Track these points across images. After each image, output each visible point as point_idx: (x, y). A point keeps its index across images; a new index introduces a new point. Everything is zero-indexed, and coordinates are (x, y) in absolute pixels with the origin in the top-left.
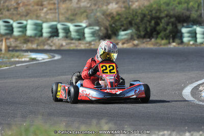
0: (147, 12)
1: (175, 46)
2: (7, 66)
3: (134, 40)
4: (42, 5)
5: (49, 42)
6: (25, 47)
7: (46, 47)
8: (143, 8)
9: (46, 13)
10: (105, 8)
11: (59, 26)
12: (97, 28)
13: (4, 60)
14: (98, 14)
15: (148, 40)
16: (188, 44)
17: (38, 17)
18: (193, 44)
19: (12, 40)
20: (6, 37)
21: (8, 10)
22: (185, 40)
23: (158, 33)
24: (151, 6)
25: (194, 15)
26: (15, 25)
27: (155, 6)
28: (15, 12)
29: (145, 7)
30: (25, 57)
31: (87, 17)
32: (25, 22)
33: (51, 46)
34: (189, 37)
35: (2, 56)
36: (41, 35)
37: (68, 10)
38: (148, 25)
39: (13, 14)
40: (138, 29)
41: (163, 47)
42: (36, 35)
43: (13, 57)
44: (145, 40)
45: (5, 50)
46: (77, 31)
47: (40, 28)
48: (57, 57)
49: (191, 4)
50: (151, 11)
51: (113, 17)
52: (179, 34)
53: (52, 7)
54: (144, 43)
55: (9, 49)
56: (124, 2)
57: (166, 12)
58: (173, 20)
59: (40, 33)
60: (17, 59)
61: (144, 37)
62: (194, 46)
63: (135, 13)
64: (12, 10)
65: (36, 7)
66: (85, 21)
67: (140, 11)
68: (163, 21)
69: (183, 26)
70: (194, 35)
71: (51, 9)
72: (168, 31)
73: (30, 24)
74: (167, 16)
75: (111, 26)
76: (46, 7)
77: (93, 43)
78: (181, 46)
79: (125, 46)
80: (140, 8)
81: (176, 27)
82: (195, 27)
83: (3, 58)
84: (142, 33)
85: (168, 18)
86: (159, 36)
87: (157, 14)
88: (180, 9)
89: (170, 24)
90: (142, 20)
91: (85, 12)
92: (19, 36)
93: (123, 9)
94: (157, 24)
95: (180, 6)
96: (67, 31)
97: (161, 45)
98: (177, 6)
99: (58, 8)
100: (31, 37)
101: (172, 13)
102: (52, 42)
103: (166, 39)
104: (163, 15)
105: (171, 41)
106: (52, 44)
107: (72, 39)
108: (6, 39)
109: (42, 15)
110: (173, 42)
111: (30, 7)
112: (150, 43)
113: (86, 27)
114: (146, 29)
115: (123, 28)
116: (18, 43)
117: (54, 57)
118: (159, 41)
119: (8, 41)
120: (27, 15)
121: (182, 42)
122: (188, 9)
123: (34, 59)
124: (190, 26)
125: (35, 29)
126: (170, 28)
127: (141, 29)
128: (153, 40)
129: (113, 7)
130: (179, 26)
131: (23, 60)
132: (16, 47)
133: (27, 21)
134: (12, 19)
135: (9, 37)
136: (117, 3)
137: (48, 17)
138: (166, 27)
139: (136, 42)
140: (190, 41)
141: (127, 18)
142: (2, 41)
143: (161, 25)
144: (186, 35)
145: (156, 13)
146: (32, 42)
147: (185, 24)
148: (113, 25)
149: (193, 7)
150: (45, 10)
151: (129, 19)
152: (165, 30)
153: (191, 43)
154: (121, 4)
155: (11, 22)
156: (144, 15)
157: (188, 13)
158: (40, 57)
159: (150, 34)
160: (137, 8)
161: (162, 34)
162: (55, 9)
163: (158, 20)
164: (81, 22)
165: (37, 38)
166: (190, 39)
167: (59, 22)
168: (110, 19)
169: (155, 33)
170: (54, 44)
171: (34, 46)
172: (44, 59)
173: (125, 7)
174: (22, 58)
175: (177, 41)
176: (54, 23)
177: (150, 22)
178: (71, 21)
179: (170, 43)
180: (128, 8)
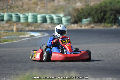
0: (99, 8)
1: (115, 28)
2: (17, 40)
4: (37, 4)
5: (41, 26)
6: (27, 29)
7: (40, 29)
8: (96, 5)
9: (40, 9)
10: (74, 5)
11: (47, 16)
12: (69, 17)
13: (15, 37)
14: (70, 9)
15: (100, 24)
17: (35, 11)
19: (20, 25)
20: (16, 23)
21: (18, 7)
23: (106, 20)
24: (101, 4)
26: (21, 16)
27: (103, 4)
28: (21, 9)
29: (98, 5)
30: (27, 34)
31: (64, 11)
32: (27, 14)
33: (43, 28)
35: (14, 34)
36: (37, 22)
37: (52, 7)
38: (99, 15)
39: (20, 10)
40: (94, 18)
42: (33, 22)
43: (20, 35)
44: (98, 24)
45: (16, 31)
46: (58, 19)
47: (36, 18)
48: (46, 35)
50: (101, 7)
51: (79, 11)
52: (118, 21)
53: (43, 5)
54: (97, 26)
55: (18, 30)
56: (85, 2)
57: (110, 8)
58: (114, 12)
59: (36, 21)
60: (23, 36)
61: (97, 22)
63: (92, 8)
64: (20, 7)
65: (34, 6)
66: (62, 13)
67: (95, 7)
68: (108, 13)
71: (42, 7)
72: (111, 19)
73: (30, 15)
74: (110, 10)
75: (78, 16)
76: (39, 5)
77: (67, 26)
78: (119, 28)
79: (86, 28)
81: (116, 16)
83: (15, 35)
84: (96, 20)
85: (111, 11)
86: (106, 22)
88: (118, 6)
89: (113, 15)
90: (96, 12)
91: (62, 8)
92: (24, 23)
93: (85, 6)
94: (105, 15)
95: (118, 4)
96: (52, 19)
97: (107, 27)
98: (116, 4)
99: (47, 6)
100: (31, 23)
101: (113, 8)
102: (43, 26)
103: (110, 23)
104: (108, 9)
105: (113, 24)
106: (43, 27)
107: (55, 24)
108: (16, 24)
109: (37, 10)
110: (115, 25)
111: (30, 6)
112: (101, 26)
113: (63, 17)
114: (98, 17)
115: (85, 17)
116: (23, 27)
117: (44, 34)
118: (106, 24)
119: (17, 25)
120: (28, 10)
121: (119, 25)
123: (33, 36)
125: (33, 18)
126: (112, 17)
127: (96, 17)
128: (103, 24)
129: (79, 5)
130: (118, 16)
131: (26, 36)
132: (22, 29)
133: (28, 13)
134: (20, 12)
135: (18, 23)
136: (81, 3)
137: (41, 11)
138: (110, 16)
139: (92, 25)
141: (87, 11)
142: (14, 25)
143: (107, 15)
145: (104, 8)
146: (32, 26)
148: (79, 16)
150: (39, 7)
151: (89, 12)
152: (110, 18)
154: (83, 3)
155: (19, 14)
156: (97, 10)
158: (36, 35)
159: (101, 21)
160: (93, 5)
161: (108, 20)
162: (45, 6)
163: (105, 12)
164: (60, 14)
165: (34, 23)
167: (47, 14)
168: (77, 12)
169: (103, 20)
170: (45, 27)
171: (33, 28)
172: (38, 36)
173: (86, 5)
174: (25, 35)
175: (117, 24)
176: (44, 15)
177: (101, 13)
178: (54, 13)
179: (112, 26)
180: (88, 5)
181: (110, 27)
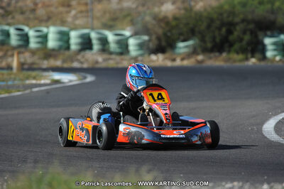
0: (215, 16)
1: (254, 63)
2: (19, 91)
3: (198, 54)
4: (69, 6)
5: (79, 57)
6: (45, 64)
7: (75, 65)
9: (75, 17)
10: (156, 9)
11: (93, 35)
12: (146, 38)
13: (16, 82)
14: (148, 18)
15: (217, 54)
16: (273, 60)
17: (63, 23)
18: (280, 60)
19: (27, 54)
20: (19, 50)
21: (22, 13)
22: (269, 54)
23: (231, 45)
24: (221, 7)
25: (282, 20)
26: (31, 33)
27: (226, 7)
28: (31, 16)
29: (212, 9)
30: (45, 78)
31: (132, 23)
32: (45, 30)
33: (82, 63)
34: (275, 50)
35: (13, 76)
36: (68, 48)
37: (105, 12)
38: (217, 34)
39: (28, 19)
40: (203, 40)
41: (238, 64)
42: (60, 48)
43: (28, 78)
44: (212, 55)
45: (18, 69)
46: (118, 42)
47: (65, 38)
48: (90, 78)
49: (277, 4)
50: (221, 14)
51: (167, 23)
52: (260, 47)
53: (83, 8)
54: (210, 58)
55: (22, 66)
56: (183, 2)
57: (241, 16)
58: (251, 26)
59: (65, 45)
60: (34, 82)
61: (212, 50)
62: (281, 64)
63: (199, 17)
64: (28, 13)
65: (61, 9)
66: (129, 28)
67: (205, 14)
68: (238, 28)
69: (266, 35)
70: (280, 48)
71: (81, 12)
72: (244, 43)
73: (52, 32)
74: (243, 21)
75: (165, 35)
76: (74, 9)
77: (140, 58)
78: (263, 64)
79: (186, 63)
80: (205, 10)
81: (256, 36)
82: (282, 36)
83: (14, 79)
84: (209, 45)
85: (245, 23)
86: (233, 49)
87: (230, 19)
88: (261, 11)
89: (248, 33)
90: (209, 27)
91: (129, 15)
92: (37, 50)
93: (183, 12)
94: (230, 32)
95: (262, 7)
97: (235, 61)
98: (257, 7)
99: (92, 10)
100: (53, 50)
101: (250, 17)
102: (83, 57)
103: (243, 53)
104: (237, 20)
105: (249, 55)
106: (83, 60)
107: (111, 53)
108: (19, 53)
109: (70, 20)
110: (253, 57)
111: (53, 9)
112: (220, 58)
113: (131, 36)
114: (214, 38)
115: (182, 38)
116: (35, 59)
117: (85, 78)
119: (21, 56)
120: (48, 20)
121: (264, 58)
122: (273, 12)
123: (57, 82)
124: (276, 34)
125: (60, 40)
126: (247, 37)
127: (208, 39)
128: (224, 55)
129: (168, 9)
130: (260, 34)
131: (42, 82)
132: (33, 64)
133: (48, 27)
134: (27, 25)
135: (23, 50)
136: (174, 3)
137: (77, 22)
138: (241, 36)
139: (200, 57)
140: (275, 56)
141: (188, 24)
142: (13, 55)
143: (236, 34)
144: (270, 47)
145: (229, 16)
146: (55, 57)
147: (269, 33)
148: (169, 34)
149: (279, 8)
150: (73, 12)
151: (191, 26)
152: (241, 40)
153: (278, 58)
154: (179, 4)
155: (26, 29)
156: (212, 20)
157: (272, 17)
158: (67, 78)
159: (220, 46)
160: (202, 10)
161: (237, 46)
162: (87, 11)
163: (230, 26)
164: (124, 29)
165: (62, 51)
166: (275, 53)
167: (93, 29)
168: (163, 25)
169: (226, 45)
170: (87, 60)
171: (58, 63)
172: (71, 81)
173: (186, 9)
174: (40, 80)
175: (258, 55)
176: (86, 31)
177: (220, 29)
178: (110, 28)
179: (247, 59)
180: (189, 9)
181: (241, 61)
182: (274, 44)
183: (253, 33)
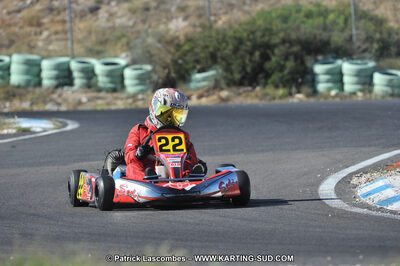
0: (245, 35)
1: (301, 100)
3: (222, 89)
4: (39, 25)
5: (55, 96)
6: (7, 107)
7: (50, 107)
8: (237, 26)
9: (48, 41)
10: (162, 27)
11: (74, 65)
12: (148, 67)
14: (150, 40)
15: (250, 88)
16: (327, 96)
17: (31, 48)
18: (337, 95)
22: (321, 87)
23: (268, 76)
24: (253, 22)
25: (337, 38)
27: (260, 22)
29: (240, 24)
30: (9, 126)
31: (129, 47)
32: (6, 59)
33: (59, 104)
34: (328, 81)
36: (39, 84)
37: (90, 33)
38: (247, 61)
40: (228, 69)
41: (277, 102)
42: (28, 84)
44: (242, 90)
46: (109, 74)
47: (35, 69)
48: (72, 126)
49: (331, 17)
50: (253, 33)
51: (178, 46)
52: (309, 77)
53: (59, 28)
54: (240, 94)
56: (200, 16)
57: (282, 35)
58: (296, 49)
59: (35, 80)
61: (240, 83)
62: (337, 100)
63: (223, 38)
65: (28, 29)
66: (123, 55)
67: (231, 33)
68: (276, 51)
69: (317, 61)
70: (337, 78)
71: (56, 33)
72: (286, 72)
73: (16, 62)
74: (284, 41)
75: (175, 62)
76: (47, 29)
77: (140, 96)
78: (312, 100)
79: (204, 101)
80: (231, 27)
81: (303, 63)
82: (339, 62)
84: (237, 76)
85: (287, 45)
86: (270, 81)
87: (266, 39)
88: (309, 28)
89: (292, 58)
90: (236, 50)
91: (123, 36)
93: (199, 30)
94: (265, 57)
95: (310, 21)
96: (90, 73)
97: (274, 98)
98: (303, 22)
99: (72, 30)
100: (19, 87)
101: (293, 36)
102: (60, 96)
103: (284, 86)
104: (276, 40)
105: (294, 90)
106: (60, 100)
107: (100, 90)
109: (40, 44)
110: (299, 92)
111: (16, 29)
112: (253, 94)
113: (127, 66)
114: (244, 68)
115: (198, 67)
117: (65, 125)
118: (270, 90)
120: (10, 45)
121: (315, 92)
122: (325, 28)
123: (26, 131)
124: (331, 60)
125: (27, 73)
126: (290, 64)
127: (234, 67)
128: (258, 89)
129: (179, 26)
130: (309, 60)
131: (5, 132)
133: (10, 56)
136: (186, 18)
137: (51, 47)
138: (282, 62)
139: (224, 94)
140: (329, 89)
141: (207, 47)
143: (274, 59)
144: (322, 78)
145: (263, 36)
146: (21, 97)
147: (320, 58)
148: (180, 62)
149: (334, 22)
150: (45, 33)
151: (211, 49)
152: (282, 68)
153: (333, 93)
154: (193, 20)
156: (240, 41)
157: (325, 36)
158: (38, 126)
159: (252, 77)
160: (226, 27)
161: (275, 77)
162: (65, 32)
163: (266, 50)
164: (117, 56)
165: (31, 89)
166: (330, 85)
167: (73, 57)
168: (172, 49)
169: (261, 76)
170: (65, 100)
171: (26, 105)
172: (45, 130)
173: (203, 26)
174: (2, 129)
175: (306, 89)
176: (64, 59)
177: (251, 54)
178: (97, 54)
179: (291, 94)
180: (208, 27)
181: (281, 97)
182: (328, 72)
183: (299, 58)
